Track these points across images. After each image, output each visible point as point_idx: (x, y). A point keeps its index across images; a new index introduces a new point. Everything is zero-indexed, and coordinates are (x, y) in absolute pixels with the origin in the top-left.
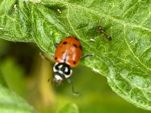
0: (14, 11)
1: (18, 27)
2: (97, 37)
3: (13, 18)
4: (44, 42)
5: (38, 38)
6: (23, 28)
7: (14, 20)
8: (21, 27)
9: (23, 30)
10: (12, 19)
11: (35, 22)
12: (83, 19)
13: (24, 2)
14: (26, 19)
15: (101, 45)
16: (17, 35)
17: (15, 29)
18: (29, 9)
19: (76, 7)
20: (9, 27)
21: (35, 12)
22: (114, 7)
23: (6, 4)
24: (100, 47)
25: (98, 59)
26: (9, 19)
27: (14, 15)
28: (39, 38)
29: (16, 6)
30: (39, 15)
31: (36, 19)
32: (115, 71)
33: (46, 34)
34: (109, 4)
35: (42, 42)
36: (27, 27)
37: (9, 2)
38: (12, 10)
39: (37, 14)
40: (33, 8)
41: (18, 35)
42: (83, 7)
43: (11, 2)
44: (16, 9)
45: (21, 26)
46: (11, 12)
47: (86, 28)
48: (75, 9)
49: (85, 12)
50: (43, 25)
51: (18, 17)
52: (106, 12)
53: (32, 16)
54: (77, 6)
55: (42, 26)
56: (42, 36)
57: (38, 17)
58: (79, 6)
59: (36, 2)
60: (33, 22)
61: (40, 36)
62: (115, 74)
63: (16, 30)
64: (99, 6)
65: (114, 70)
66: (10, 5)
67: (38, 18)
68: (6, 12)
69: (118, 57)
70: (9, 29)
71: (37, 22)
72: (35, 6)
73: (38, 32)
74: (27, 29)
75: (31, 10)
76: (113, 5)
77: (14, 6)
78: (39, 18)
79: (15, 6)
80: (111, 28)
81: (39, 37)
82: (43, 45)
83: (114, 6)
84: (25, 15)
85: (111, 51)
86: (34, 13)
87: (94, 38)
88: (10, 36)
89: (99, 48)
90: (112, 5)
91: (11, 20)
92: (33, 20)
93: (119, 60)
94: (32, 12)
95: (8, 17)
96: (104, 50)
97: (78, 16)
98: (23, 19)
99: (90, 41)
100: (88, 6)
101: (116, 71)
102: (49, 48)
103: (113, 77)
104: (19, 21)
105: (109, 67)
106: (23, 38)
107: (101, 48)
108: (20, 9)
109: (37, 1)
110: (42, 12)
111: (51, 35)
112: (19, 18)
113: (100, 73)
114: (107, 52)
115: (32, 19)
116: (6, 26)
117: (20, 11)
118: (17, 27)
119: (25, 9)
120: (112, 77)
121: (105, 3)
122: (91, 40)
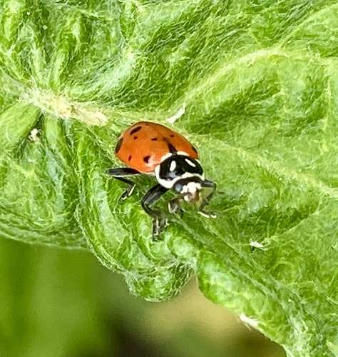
0: (31, 147)
1: (41, 195)
2: (272, 238)
3: (27, 167)
4: (107, 235)
5: (90, 225)
6: (53, 199)
7: (29, 174)
8: (50, 196)
9: (55, 207)
10: (24, 172)
11: (86, 177)
12: (233, 183)
13: (61, 123)
14: (64, 173)
15: (282, 261)
16: (37, 219)
17: (31, 201)
18: (72, 143)
19: (212, 146)
20: (15, 194)
21: (88, 150)
22: (325, 153)
23: (7, 124)
24: (277, 265)
25: (259, 289)
26: (16, 171)
27: (30, 160)
28: (93, 224)
29: (38, 135)
30: (100, 157)
31: (89, 170)
32: (310, 331)
33: (114, 212)
34: (312, 142)
35: (103, 235)
36: (65, 197)
37: (16, 120)
38: (25, 144)
39: (93, 155)
40: (82, 139)
41: (40, 219)
42: (234, 148)
43: (22, 120)
44: (37, 141)
45: (48, 192)
46: (20, 151)
47: (238, 207)
48: (211, 152)
49: (238, 161)
50: (106, 186)
51: (42, 164)
52: (303, 164)
53: (77, 160)
54: (217, 143)
55: (105, 189)
56: (103, 218)
57: (94, 164)
58: (221, 142)
59: (94, 124)
60: (81, 177)
61: (98, 218)
62: (309, 339)
63: (34, 202)
64: (283, 145)
65: (307, 328)
66: (21, 130)
67: (95, 166)
68: (8, 148)
69: (329, 299)
70: (13, 200)
71: (92, 177)
72: (91, 134)
73: (92, 206)
74: (65, 202)
75: (76, 145)
76: (324, 145)
77: (30, 134)
78: (97, 168)
79: (35, 132)
80: (317, 213)
81: (95, 223)
82: (104, 246)
83: (326, 149)
84: (60, 159)
85: (310, 280)
86: (84, 151)
87: (263, 240)
88: (16, 223)
89: (274, 268)
90: (321, 144)
91: (21, 174)
92: (81, 171)
93: (330, 304)
94: (79, 150)
95: (13, 165)
96: (290, 275)
97: (218, 173)
98: (57, 172)
99: (250, 246)
100: (249, 143)
101: (314, 330)
102: (120, 254)
103: (305, 347)
104: (43, 177)
105: (291, 317)
106: (53, 228)
107: (281, 267)
108: (47, 142)
109: (97, 120)
110: (108, 151)
111: (129, 217)
112: (44, 168)
113: (261, 330)
114: (297, 280)
115: (78, 170)
116: (6, 192)
117: (47, 149)
118: (39, 196)
119: (61, 142)
120: (300, 349)
121: (300, 139)
122: (252, 244)
